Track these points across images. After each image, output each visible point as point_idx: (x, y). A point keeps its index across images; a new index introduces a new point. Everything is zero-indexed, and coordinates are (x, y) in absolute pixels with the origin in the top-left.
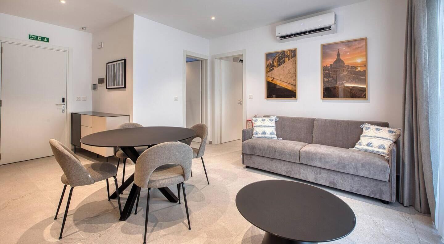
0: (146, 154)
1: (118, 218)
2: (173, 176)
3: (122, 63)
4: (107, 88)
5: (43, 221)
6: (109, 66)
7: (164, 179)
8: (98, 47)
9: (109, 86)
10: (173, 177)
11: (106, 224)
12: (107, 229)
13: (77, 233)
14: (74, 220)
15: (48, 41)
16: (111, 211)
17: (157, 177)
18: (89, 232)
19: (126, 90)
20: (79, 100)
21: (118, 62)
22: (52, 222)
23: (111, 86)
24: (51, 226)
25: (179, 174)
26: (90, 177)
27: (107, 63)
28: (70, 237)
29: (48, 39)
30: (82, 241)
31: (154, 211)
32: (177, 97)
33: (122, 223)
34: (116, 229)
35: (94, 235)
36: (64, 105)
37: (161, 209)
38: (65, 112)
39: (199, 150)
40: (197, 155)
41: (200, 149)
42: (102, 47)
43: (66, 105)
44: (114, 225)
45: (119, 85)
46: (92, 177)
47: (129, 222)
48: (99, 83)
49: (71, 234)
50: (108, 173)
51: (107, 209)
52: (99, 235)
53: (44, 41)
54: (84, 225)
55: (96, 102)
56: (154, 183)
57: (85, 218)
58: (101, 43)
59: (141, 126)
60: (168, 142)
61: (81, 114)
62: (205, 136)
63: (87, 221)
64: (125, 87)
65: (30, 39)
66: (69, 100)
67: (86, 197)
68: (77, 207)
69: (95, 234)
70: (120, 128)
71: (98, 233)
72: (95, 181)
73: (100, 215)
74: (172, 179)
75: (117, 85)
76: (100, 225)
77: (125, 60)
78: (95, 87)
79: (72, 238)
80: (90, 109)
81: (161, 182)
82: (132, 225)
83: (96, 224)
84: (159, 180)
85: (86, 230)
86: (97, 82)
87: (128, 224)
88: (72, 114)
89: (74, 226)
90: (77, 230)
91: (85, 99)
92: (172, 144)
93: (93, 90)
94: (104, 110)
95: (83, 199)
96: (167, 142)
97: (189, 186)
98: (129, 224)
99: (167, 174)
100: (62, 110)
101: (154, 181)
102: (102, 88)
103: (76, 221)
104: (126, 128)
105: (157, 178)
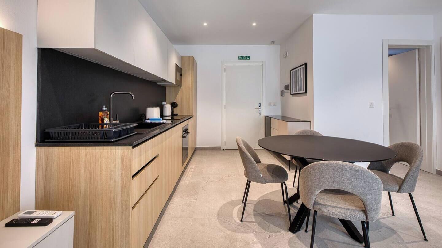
0: (309, 169)
1: (288, 227)
2: (349, 207)
3: (303, 68)
4: (291, 94)
5: (235, 200)
6: (292, 72)
7: (334, 207)
8: (284, 56)
9: (293, 92)
10: (348, 209)
11: (277, 228)
12: (276, 233)
13: (253, 223)
14: (254, 210)
15: (249, 59)
16: (283, 216)
17: (325, 201)
18: (262, 227)
19: (307, 95)
20: (271, 105)
21: (299, 68)
22: (240, 205)
23: (294, 92)
24: (239, 207)
25: (359, 207)
26: (262, 177)
27: (291, 70)
28: (248, 224)
29: (249, 57)
30: (255, 233)
31: (327, 240)
32: (373, 102)
33: (291, 235)
34: (284, 237)
35: (264, 232)
36: (260, 109)
37: (337, 242)
38: (261, 115)
39: (404, 180)
40: (400, 188)
41: (407, 180)
42: (287, 55)
43: (261, 108)
44: (283, 232)
45: (301, 91)
46: (264, 178)
47: (297, 237)
48: (285, 90)
49: (249, 222)
50: (278, 178)
51: (281, 212)
52: (268, 235)
53: (247, 59)
54: (260, 219)
55: (284, 107)
56: (321, 207)
57: (262, 212)
58: (286, 52)
59: (321, 134)
60: (338, 161)
61: (271, 118)
62: (416, 162)
63: (262, 216)
64: (306, 92)
65: (239, 59)
66: (264, 105)
67: (267, 193)
68: (259, 199)
69: (266, 232)
70: (297, 134)
71: (269, 233)
72: (266, 182)
73: (273, 215)
74: (347, 211)
75: (299, 91)
76: (272, 226)
77: (306, 65)
78: (282, 94)
79: (249, 226)
80: (279, 113)
81: (330, 208)
82: (300, 242)
83: (268, 222)
84: (327, 205)
85: (259, 224)
86: (284, 89)
87: (296, 239)
88: (266, 116)
89: (253, 216)
90: (254, 221)
91: (275, 105)
92: (343, 165)
93: (281, 97)
94: (290, 115)
95: (265, 194)
96: (335, 161)
97: (385, 229)
98: (297, 241)
99: (340, 202)
100: (259, 113)
101: (321, 204)
102: (287, 93)
103: (255, 212)
104: (304, 135)
105: (326, 203)
